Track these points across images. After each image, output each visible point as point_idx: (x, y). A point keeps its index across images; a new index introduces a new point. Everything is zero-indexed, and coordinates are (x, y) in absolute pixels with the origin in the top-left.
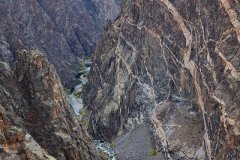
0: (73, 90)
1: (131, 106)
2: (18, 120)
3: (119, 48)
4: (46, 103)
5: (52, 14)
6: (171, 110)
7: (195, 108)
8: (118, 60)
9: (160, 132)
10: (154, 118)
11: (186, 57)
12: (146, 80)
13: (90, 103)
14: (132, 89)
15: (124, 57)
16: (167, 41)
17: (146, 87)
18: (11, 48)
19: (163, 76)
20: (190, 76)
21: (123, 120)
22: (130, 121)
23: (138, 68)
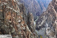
1: (43, 26)
3: (44, 16)
5: (35, 8)
6: (50, 29)
7: (55, 30)
8: (43, 18)
9: (47, 32)
10: (47, 29)
11: (56, 21)
12: (47, 23)
13: (37, 24)
14: (44, 24)
15: (45, 18)
16: (53, 18)
17: (47, 24)
18: (28, 12)
19: (51, 23)
20: (55, 25)
21: (41, 28)
22: (42, 29)
23: (46, 20)
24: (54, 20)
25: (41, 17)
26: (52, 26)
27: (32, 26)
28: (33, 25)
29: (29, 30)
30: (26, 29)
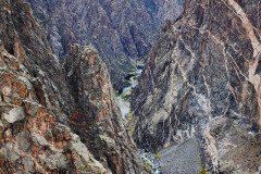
0: (121, 92)
1: (182, 117)
2: (63, 117)
3: (176, 52)
4: (93, 102)
6: (228, 127)
7: (255, 127)
8: (173, 65)
9: (211, 149)
10: (206, 132)
12: (203, 90)
13: (138, 108)
14: (186, 98)
15: (181, 62)
16: (231, 50)
17: (202, 98)
18: (62, 41)
19: (223, 88)
20: (254, 91)
21: (171, 130)
22: (179, 133)
23: (194, 76)
24: (241, 63)
25: (159, 62)
26: (233, 106)
27: (110, 135)
28: (115, 121)
29: (98, 163)
30: (72, 160)
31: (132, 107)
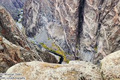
0: (18, 21)
1: (40, 25)
4: (8, 26)
6: (53, 25)
8: (33, 9)
10: (47, 28)
11: (56, 6)
12: (44, 15)
13: (25, 25)
14: (39, 18)
16: (49, 1)
17: (44, 18)
19: (49, 13)
20: (58, 12)
21: (37, 30)
22: (40, 30)
26: (53, 18)
27: (17, 35)
29: (14, 45)
30: (5, 46)
31: (23, 25)
